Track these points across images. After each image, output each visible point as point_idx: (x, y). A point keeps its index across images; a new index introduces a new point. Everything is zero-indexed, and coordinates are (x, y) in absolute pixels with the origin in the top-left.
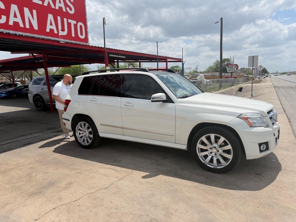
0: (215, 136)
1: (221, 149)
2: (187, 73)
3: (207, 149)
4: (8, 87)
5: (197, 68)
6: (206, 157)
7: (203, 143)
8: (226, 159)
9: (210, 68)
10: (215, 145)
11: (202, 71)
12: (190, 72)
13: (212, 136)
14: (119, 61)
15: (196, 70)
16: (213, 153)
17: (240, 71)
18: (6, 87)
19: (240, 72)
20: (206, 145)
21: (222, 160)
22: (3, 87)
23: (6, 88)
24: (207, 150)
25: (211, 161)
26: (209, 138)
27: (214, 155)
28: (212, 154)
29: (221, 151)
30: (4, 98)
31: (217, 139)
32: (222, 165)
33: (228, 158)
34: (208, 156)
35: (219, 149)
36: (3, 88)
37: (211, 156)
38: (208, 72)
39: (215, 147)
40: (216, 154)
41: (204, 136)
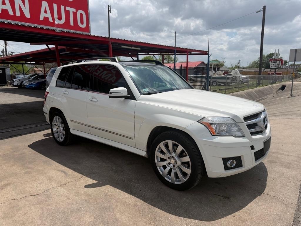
0: (173, 143)
1: (180, 161)
3: (166, 159)
6: (164, 167)
7: (161, 151)
8: (184, 174)
10: (174, 155)
16: (171, 165)
21: (180, 175)
25: (170, 173)
26: (167, 146)
27: (172, 167)
29: (179, 163)
31: (175, 147)
32: (180, 181)
33: (186, 173)
34: (166, 167)
35: (177, 160)
37: (169, 168)
39: (173, 157)
40: (174, 166)
41: (162, 143)
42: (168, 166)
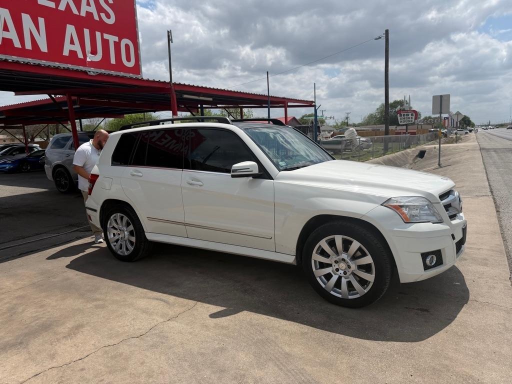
0: (342, 238)
1: (355, 264)
2: (331, 126)
3: (331, 263)
4: (18, 152)
5: (347, 118)
6: (328, 277)
7: (323, 253)
8: (363, 282)
9: (371, 117)
10: (344, 256)
11: (356, 123)
12: (335, 124)
13: (339, 239)
14: (204, 106)
15: (346, 121)
16: (340, 271)
17: (423, 122)
18: (14, 153)
19: (422, 124)
20: (328, 256)
21: (356, 284)
22: (9, 153)
23: (14, 155)
24: (329, 265)
25: (338, 284)
26: (332, 244)
27: (342, 275)
28: (339, 273)
29: (353, 267)
30: (10, 172)
31: (347, 245)
32: (357, 293)
33: (367, 281)
34: (332, 276)
35: (350, 263)
36: (9, 155)
37: (337, 276)
38: (367, 123)
39: (343, 260)
40: (345, 273)
41: (324, 240)
42: (335, 274)
